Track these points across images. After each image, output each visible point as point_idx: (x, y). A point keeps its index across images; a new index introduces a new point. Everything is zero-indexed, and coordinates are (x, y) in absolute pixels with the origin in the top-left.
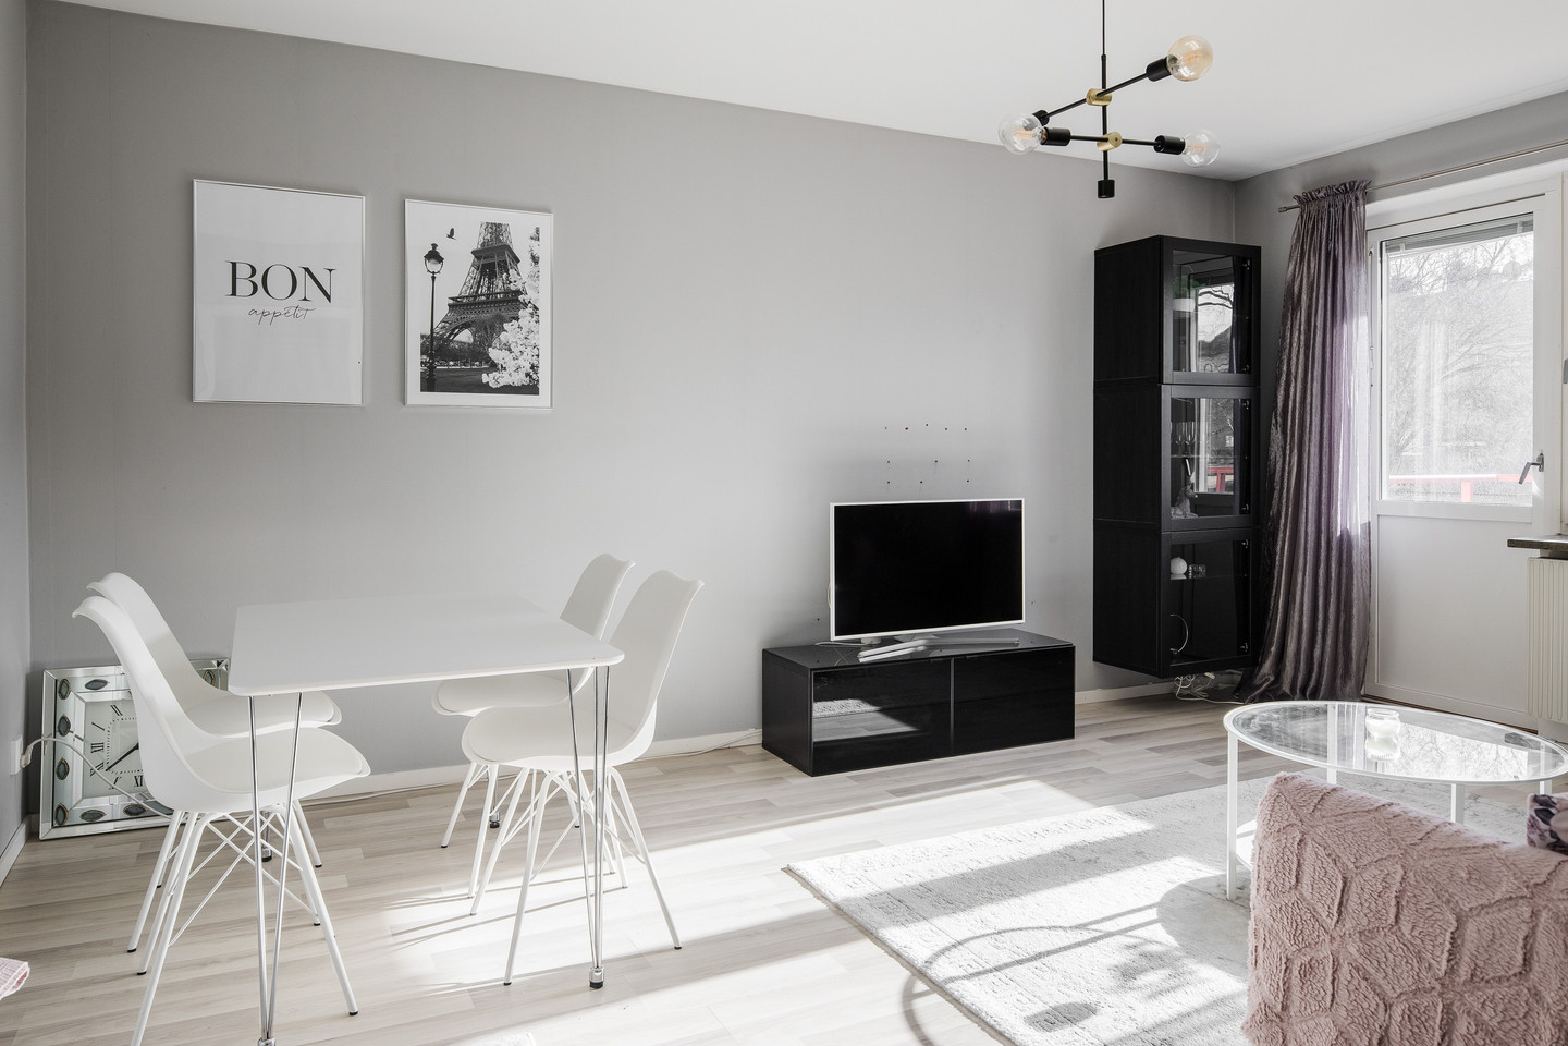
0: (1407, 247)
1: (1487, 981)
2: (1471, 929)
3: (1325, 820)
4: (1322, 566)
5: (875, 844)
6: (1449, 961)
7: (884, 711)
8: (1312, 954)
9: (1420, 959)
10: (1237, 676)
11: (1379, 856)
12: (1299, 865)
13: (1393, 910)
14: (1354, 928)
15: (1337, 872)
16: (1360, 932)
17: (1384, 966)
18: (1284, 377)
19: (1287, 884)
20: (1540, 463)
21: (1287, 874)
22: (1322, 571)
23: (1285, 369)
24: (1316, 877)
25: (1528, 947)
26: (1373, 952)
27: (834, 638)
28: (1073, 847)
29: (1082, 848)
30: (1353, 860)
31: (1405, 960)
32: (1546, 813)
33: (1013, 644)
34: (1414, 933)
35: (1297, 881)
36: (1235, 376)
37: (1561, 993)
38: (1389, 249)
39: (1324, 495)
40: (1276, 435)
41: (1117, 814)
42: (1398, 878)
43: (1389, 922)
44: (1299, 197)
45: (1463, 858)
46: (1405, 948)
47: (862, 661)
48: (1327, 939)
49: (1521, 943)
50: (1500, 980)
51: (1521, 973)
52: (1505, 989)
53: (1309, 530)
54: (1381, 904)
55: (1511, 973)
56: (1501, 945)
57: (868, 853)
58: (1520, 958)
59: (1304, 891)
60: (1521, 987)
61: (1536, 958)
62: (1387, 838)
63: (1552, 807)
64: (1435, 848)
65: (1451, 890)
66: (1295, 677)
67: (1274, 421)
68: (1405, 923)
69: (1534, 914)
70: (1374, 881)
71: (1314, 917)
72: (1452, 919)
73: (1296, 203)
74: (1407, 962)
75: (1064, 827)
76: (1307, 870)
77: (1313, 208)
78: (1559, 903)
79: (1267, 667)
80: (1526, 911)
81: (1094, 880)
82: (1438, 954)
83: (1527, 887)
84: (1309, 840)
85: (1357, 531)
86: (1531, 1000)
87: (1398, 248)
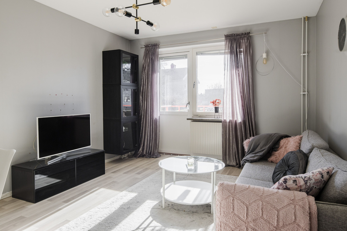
0: (164, 59)
1: (287, 225)
2: (281, 213)
3: (238, 193)
4: (152, 126)
5: (67, 221)
6: (277, 222)
7: (49, 176)
8: (240, 228)
9: (269, 223)
10: (133, 152)
11: (255, 200)
12: (233, 206)
13: (261, 213)
14: (252, 219)
15: (245, 206)
16: (253, 220)
17: (260, 227)
18: (142, 85)
19: (230, 211)
20: (189, 103)
21: (230, 209)
22: (151, 127)
23: (142, 83)
24: (239, 208)
25: (295, 215)
26: (257, 224)
27: (39, 158)
28: (122, 205)
29: (124, 205)
30: (248, 202)
31: (265, 224)
32: (285, 182)
33: (89, 153)
34: (267, 217)
35: (233, 210)
36: (131, 84)
37: (305, 224)
38: (161, 59)
39: (152, 111)
40: (141, 97)
41: (127, 193)
42: (261, 204)
43: (260, 216)
44: (145, 46)
45: (274, 196)
46: (265, 221)
47: (48, 164)
48: (244, 223)
49: (293, 214)
50: (289, 224)
51: (294, 221)
52: (291, 226)
53: (149, 118)
54: (257, 212)
55: (292, 222)
56: (289, 216)
57: (67, 225)
58: (294, 218)
59: (235, 212)
60: (295, 224)
61: (297, 216)
62: (255, 195)
63: (287, 180)
64: (267, 195)
65: (274, 205)
66: (147, 150)
67: (140, 94)
68: (264, 215)
69: (295, 207)
70: (255, 206)
71: (239, 218)
72: (276, 212)
73: (144, 47)
74: (266, 225)
75: (117, 200)
76: (236, 207)
77: (148, 48)
78: (299, 203)
79: (141, 149)
80: (293, 206)
81: (133, 213)
82: (274, 221)
83: (291, 200)
84: (235, 199)
85: (158, 118)
86: (298, 227)
87: (163, 59)
